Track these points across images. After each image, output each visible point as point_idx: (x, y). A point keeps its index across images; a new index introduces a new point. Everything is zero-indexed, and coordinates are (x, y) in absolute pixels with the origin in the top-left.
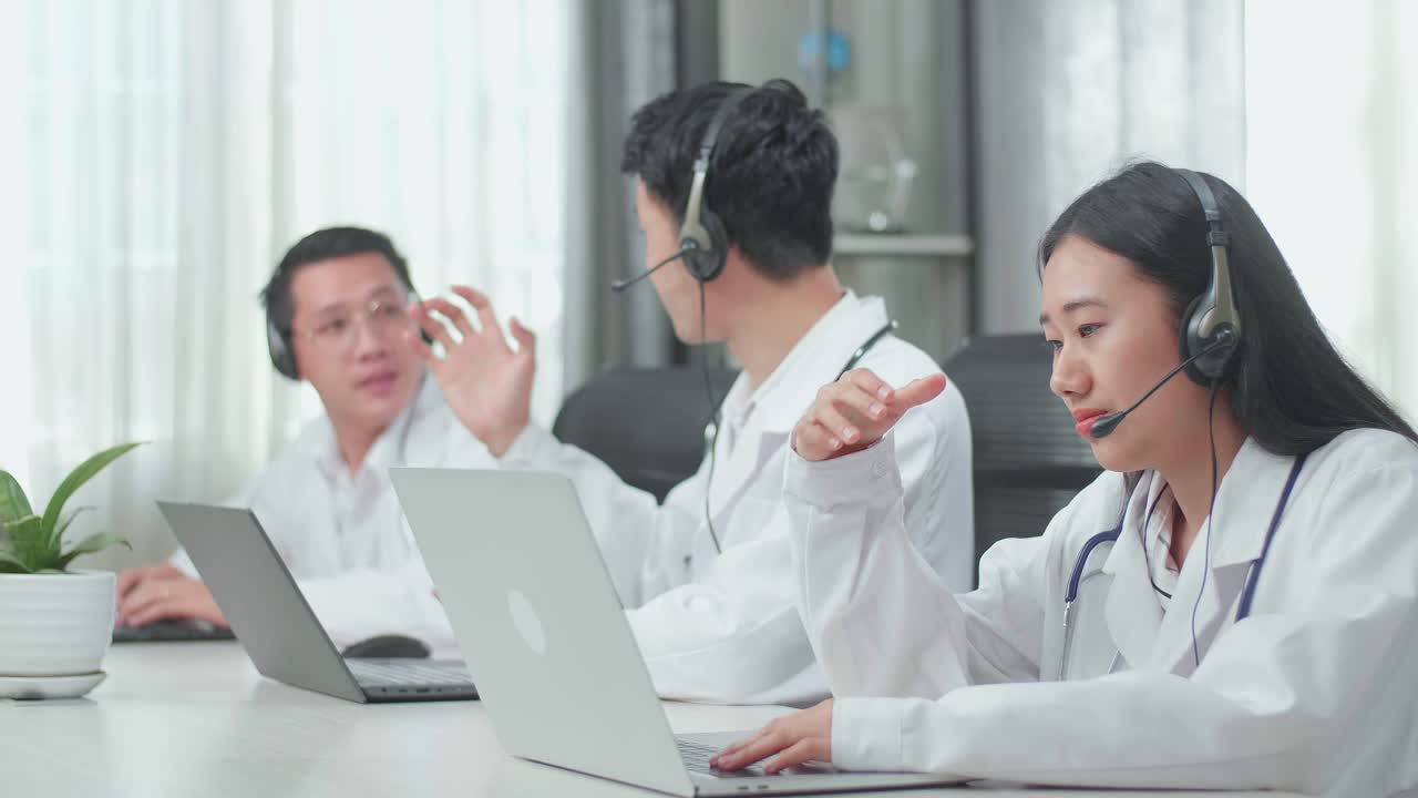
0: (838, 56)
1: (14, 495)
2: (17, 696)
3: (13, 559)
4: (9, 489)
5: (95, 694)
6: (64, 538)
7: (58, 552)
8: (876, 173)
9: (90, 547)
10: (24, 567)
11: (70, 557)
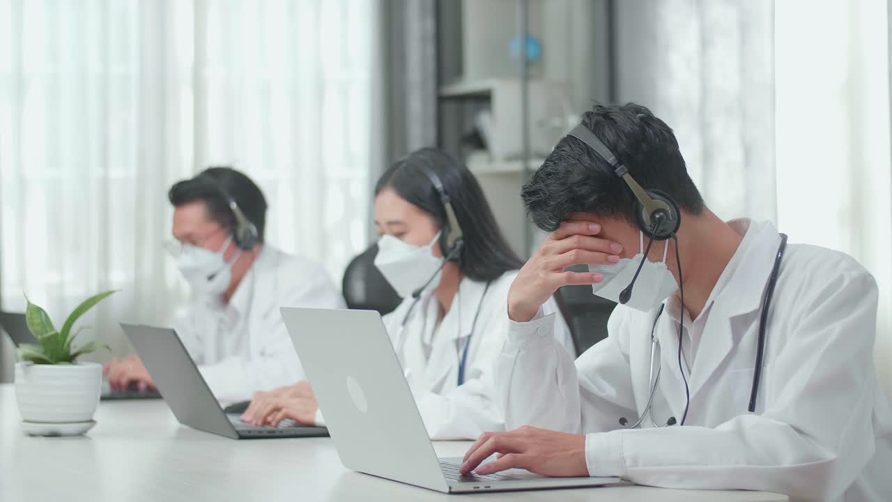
0: (532, 51)
1: (44, 320)
2: (46, 434)
3: (44, 357)
4: (41, 317)
5: (90, 433)
6: (72, 345)
7: (68, 352)
8: (556, 122)
9: (87, 350)
10: (50, 360)
11: (76, 355)
